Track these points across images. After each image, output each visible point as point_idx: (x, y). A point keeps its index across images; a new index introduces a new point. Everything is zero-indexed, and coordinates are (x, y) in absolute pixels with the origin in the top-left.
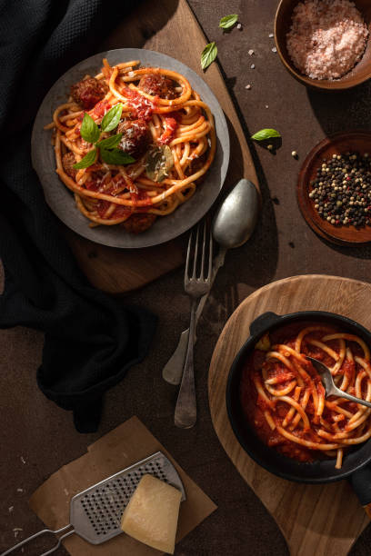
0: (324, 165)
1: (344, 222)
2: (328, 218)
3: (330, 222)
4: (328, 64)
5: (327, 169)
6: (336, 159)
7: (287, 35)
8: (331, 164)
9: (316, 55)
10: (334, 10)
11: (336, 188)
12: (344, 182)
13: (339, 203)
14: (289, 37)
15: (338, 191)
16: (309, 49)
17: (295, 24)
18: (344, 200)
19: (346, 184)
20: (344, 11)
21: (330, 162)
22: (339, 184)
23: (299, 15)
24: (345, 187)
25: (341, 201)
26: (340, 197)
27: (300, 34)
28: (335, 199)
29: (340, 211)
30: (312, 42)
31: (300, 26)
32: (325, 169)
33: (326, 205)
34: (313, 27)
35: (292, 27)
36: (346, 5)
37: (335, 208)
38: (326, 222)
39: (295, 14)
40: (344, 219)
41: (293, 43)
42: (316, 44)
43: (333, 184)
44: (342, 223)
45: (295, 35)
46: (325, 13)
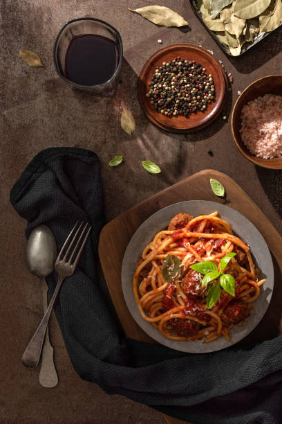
0: (157, 70)
1: (174, 113)
2: (162, 111)
3: (163, 114)
4: (276, 147)
5: (159, 74)
6: (166, 65)
7: (240, 131)
8: (162, 69)
9: (265, 141)
10: (271, 104)
11: (166, 88)
12: (173, 83)
13: (169, 99)
14: (242, 132)
15: (168, 90)
16: (258, 138)
17: (244, 121)
18: (172, 97)
19: (174, 85)
20: (278, 104)
21: (161, 68)
22: (169, 85)
23: (246, 114)
24: (173, 87)
25: (170, 97)
26: (169, 95)
27: (249, 128)
28: (166, 97)
29: (170, 105)
30: (260, 133)
31: (248, 122)
32: (158, 74)
33: (159, 102)
34: (258, 121)
35: (242, 124)
36: (279, 99)
37: (166, 103)
38: (160, 114)
39: (243, 114)
40: (174, 111)
41: (245, 135)
42: (263, 133)
43: (164, 85)
44: (172, 114)
45: (246, 129)
46: (265, 108)
